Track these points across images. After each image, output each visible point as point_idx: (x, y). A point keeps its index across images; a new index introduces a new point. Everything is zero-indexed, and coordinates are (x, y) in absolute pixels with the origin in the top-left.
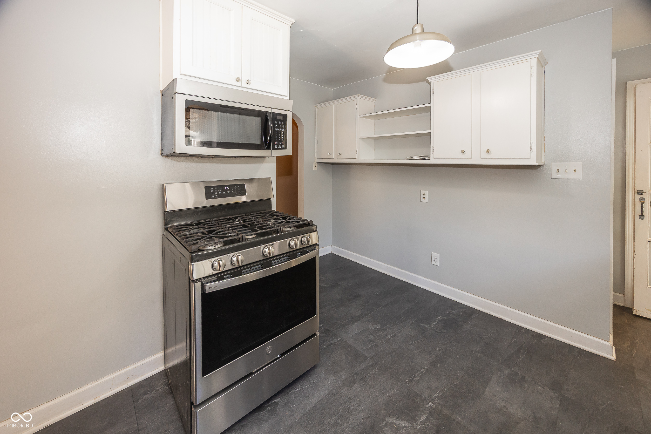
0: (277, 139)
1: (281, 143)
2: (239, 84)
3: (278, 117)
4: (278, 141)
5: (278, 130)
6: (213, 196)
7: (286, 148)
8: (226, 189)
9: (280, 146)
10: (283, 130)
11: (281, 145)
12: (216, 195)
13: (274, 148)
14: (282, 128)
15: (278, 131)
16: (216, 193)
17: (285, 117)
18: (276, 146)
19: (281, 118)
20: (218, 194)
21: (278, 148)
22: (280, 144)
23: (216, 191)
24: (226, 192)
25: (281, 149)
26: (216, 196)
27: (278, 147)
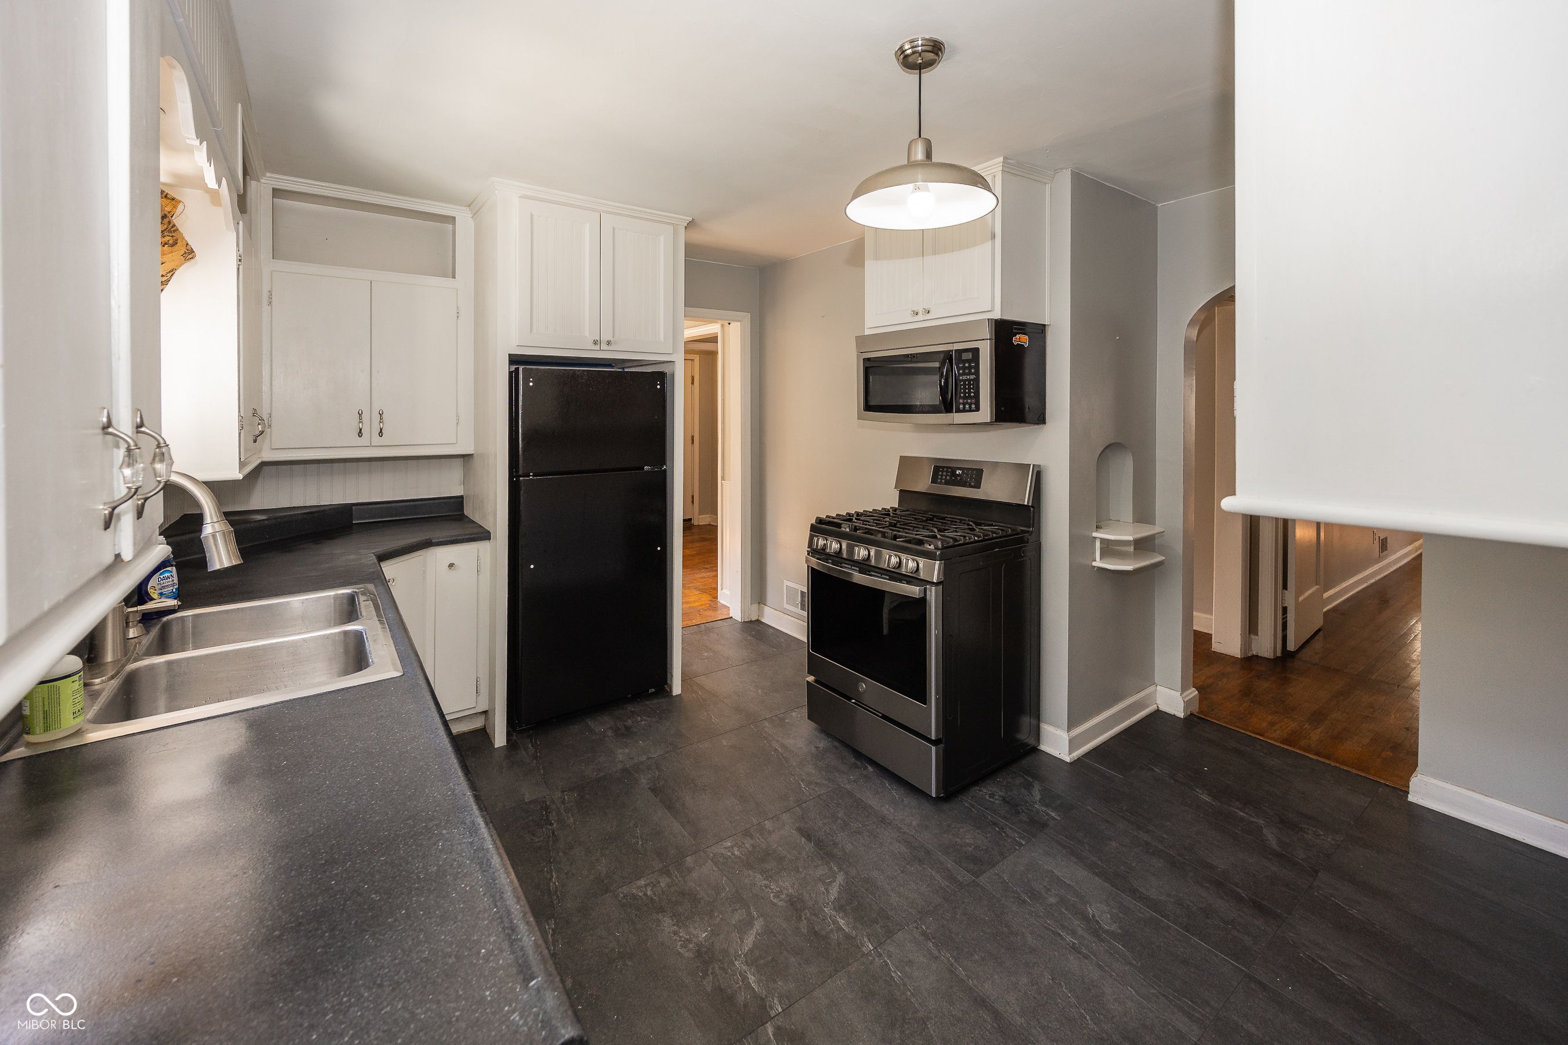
0: (962, 395)
1: (969, 401)
2: (917, 318)
3: (965, 356)
4: (965, 398)
5: (964, 377)
6: (939, 480)
7: (977, 409)
8: (957, 473)
9: (967, 406)
10: (972, 377)
11: (970, 405)
12: (944, 479)
13: (958, 411)
14: (970, 374)
15: (963, 380)
16: (944, 477)
17: (976, 351)
18: (961, 406)
19: (969, 356)
20: (945, 479)
21: (964, 411)
22: (967, 403)
23: (945, 474)
24: (956, 478)
25: (970, 410)
26: (943, 481)
27: (964, 407)
